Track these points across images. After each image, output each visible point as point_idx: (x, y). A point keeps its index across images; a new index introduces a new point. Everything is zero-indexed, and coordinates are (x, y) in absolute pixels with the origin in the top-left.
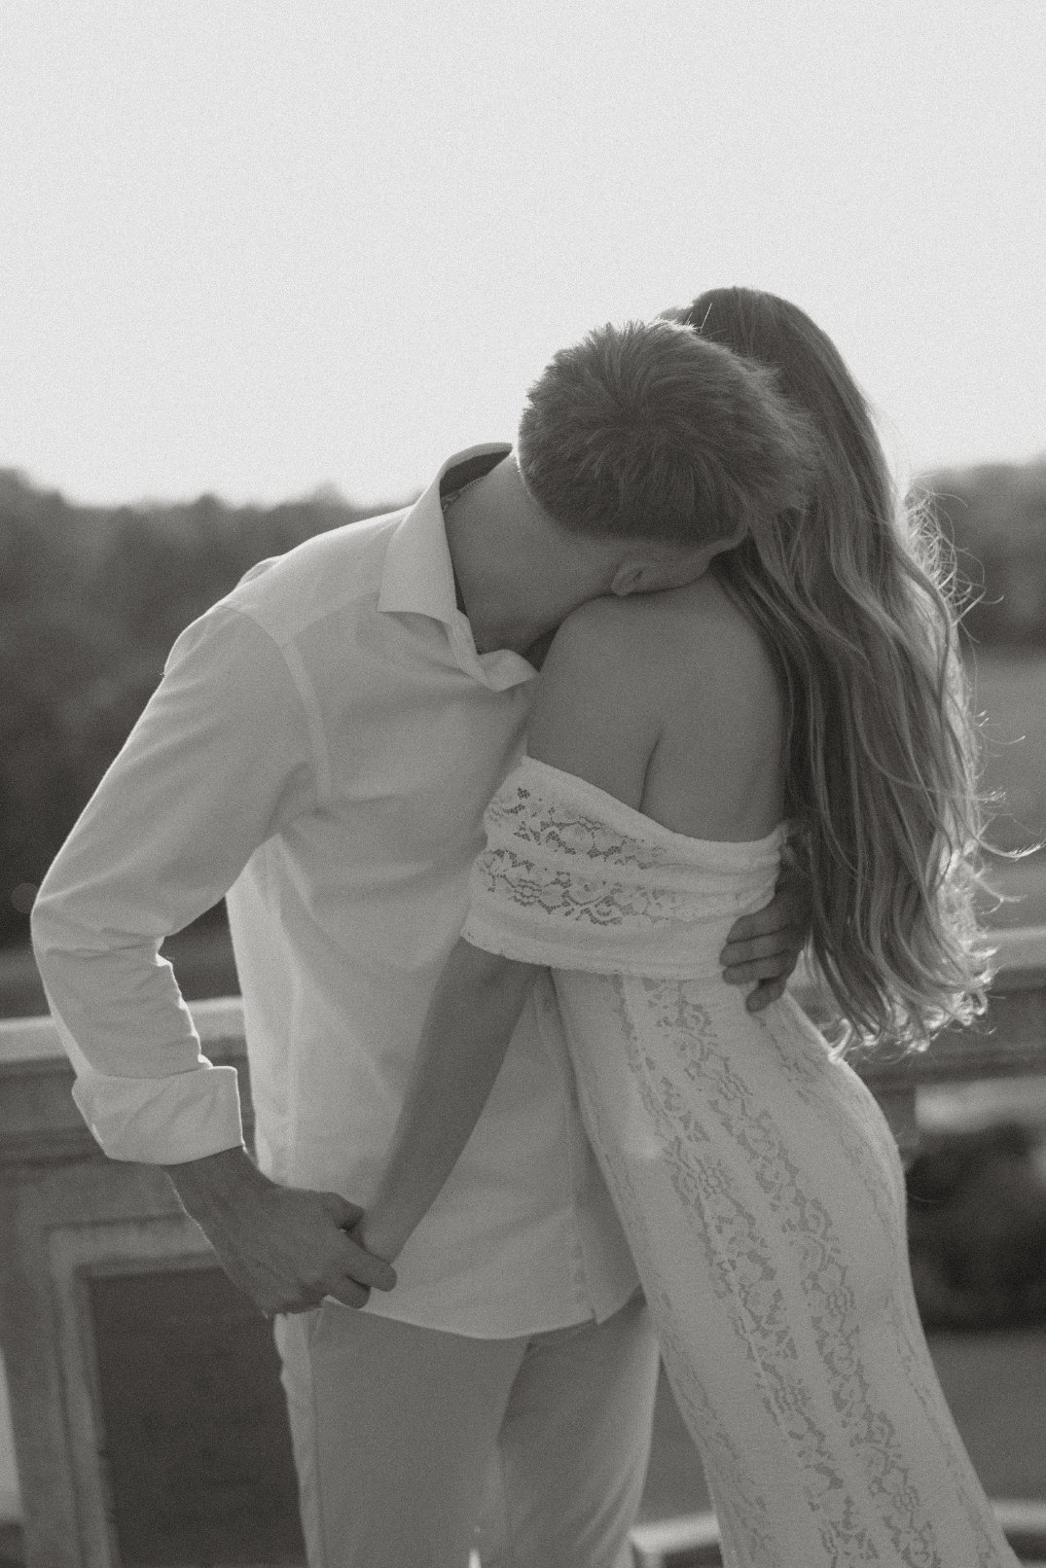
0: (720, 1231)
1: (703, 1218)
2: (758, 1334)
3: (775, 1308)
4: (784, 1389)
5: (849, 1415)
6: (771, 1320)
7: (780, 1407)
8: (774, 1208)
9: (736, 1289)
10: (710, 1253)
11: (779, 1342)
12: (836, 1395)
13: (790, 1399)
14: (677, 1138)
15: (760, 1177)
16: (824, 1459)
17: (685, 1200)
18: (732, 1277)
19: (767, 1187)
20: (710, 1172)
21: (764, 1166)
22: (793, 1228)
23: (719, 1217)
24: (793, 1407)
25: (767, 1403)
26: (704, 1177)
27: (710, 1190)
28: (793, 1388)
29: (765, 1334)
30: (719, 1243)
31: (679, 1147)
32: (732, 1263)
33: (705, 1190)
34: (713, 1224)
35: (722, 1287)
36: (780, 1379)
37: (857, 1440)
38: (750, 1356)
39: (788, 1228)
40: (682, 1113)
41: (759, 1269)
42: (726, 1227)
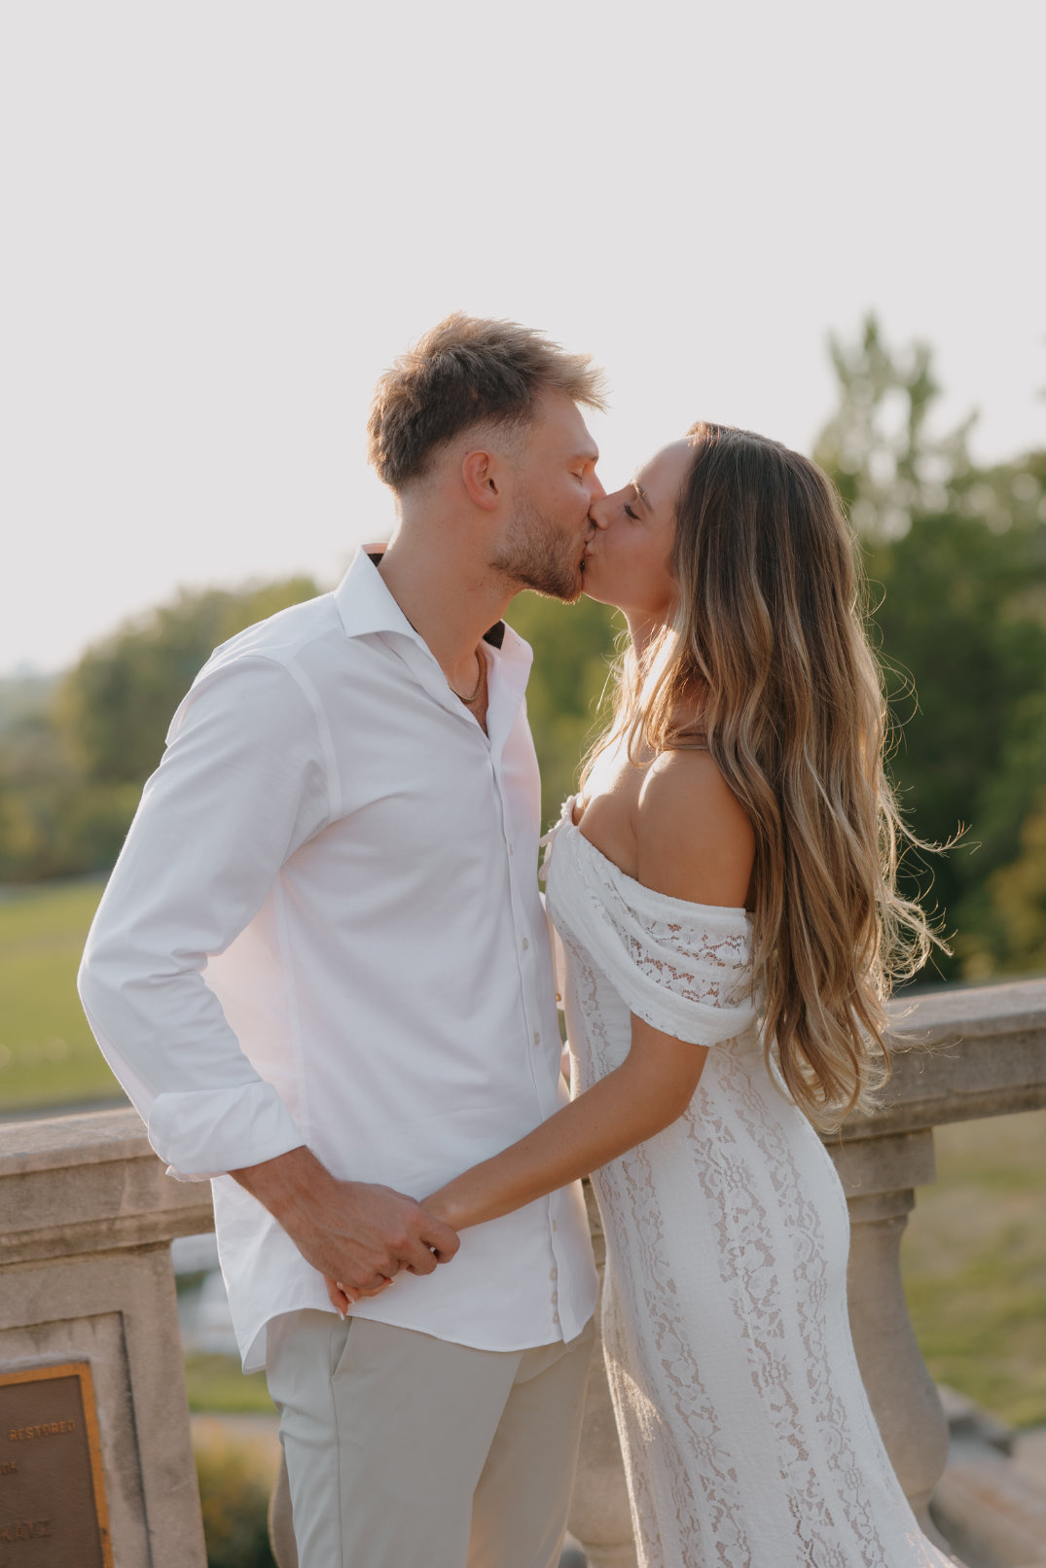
0: (736, 1220)
1: (723, 1209)
2: (754, 1315)
3: (770, 1292)
4: (770, 1364)
5: (817, 1393)
6: (766, 1302)
7: (766, 1381)
8: (781, 1204)
9: (741, 1273)
10: (723, 1241)
11: (771, 1322)
12: (809, 1373)
13: (775, 1373)
14: (709, 1140)
15: (773, 1176)
16: (795, 1432)
17: (709, 1194)
18: (740, 1262)
19: (777, 1185)
20: (734, 1169)
21: (776, 1168)
22: (792, 1222)
23: (737, 1209)
24: (776, 1381)
25: (755, 1375)
26: (729, 1173)
27: (733, 1184)
28: (778, 1364)
29: (760, 1314)
30: (733, 1230)
31: (710, 1148)
32: (742, 1249)
33: (729, 1185)
34: (731, 1213)
35: (729, 1271)
36: (768, 1354)
37: (820, 1417)
38: (746, 1335)
39: (789, 1223)
40: (714, 1118)
41: (762, 1256)
42: (741, 1217)
